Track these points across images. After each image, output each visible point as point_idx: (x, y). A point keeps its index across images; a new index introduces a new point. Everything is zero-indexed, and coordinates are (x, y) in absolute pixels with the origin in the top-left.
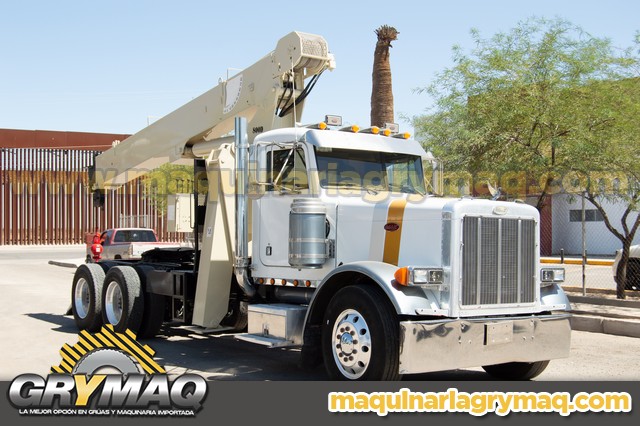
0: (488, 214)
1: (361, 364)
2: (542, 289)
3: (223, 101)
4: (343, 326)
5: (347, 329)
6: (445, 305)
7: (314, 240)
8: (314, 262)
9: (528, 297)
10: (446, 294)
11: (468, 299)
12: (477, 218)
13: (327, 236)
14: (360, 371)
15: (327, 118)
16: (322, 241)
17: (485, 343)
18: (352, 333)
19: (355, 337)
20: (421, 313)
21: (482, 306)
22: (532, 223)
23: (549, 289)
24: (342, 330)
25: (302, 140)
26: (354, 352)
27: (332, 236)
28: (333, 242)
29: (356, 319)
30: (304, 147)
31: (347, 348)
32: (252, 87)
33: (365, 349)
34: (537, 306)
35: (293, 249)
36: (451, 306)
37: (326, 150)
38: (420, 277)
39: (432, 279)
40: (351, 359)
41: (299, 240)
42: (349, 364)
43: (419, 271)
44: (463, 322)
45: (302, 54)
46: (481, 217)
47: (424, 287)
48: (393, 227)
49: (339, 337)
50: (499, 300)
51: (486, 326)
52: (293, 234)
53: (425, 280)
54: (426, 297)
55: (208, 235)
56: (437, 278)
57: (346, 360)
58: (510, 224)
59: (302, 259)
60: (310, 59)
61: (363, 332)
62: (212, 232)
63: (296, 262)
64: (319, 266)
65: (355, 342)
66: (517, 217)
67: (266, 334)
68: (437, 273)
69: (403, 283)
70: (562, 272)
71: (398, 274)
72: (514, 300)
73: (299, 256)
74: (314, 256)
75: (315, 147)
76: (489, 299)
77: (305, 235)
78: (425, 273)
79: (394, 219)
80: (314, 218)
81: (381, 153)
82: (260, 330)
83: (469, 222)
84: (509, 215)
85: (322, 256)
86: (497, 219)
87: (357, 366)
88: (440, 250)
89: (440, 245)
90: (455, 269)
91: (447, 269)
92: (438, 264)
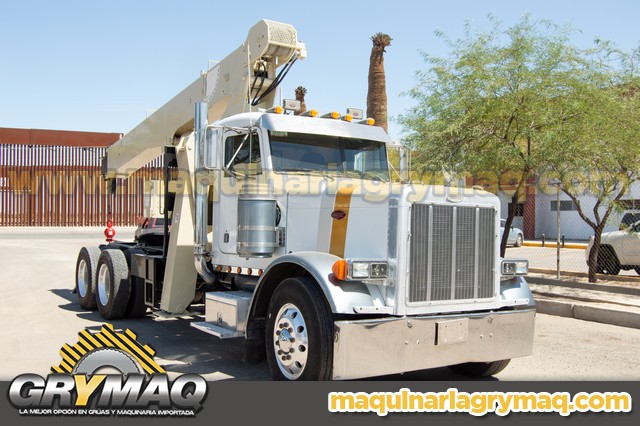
0: (441, 202)
1: (299, 365)
2: (502, 283)
3: (204, 92)
4: (283, 321)
5: (286, 325)
6: (391, 301)
7: (262, 228)
8: (262, 251)
9: (487, 292)
10: (392, 289)
11: (416, 294)
12: (428, 206)
13: (277, 224)
14: (297, 372)
15: (284, 102)
16: (271, 228)
17: (436, 343)
18: (290, 330)
19: (293, 335)
20: (360, 312)
21: (432, 302)
22: (492, 212)
23: (511, 282)
24: (281, 326)
25: (257, 125)
26: (292, 350)
27: (282, 224)
28: (284, 229)
29: (295, 315)
30: (258, 131)
31: (285, 346)
32: (227, 77)
33: (302, 349)
34: (497, 301)
35: (241, 236)
36: (397, 303)
37: (281, 135)
38: (361, 271)
39: (374, 273)
40: (289, 358)
41: (246, 228)
42: (287, 363)
43: (359, 265)
44: (410, 320)
45: (270, 41)
46: (433, 204)
47: (366, 282)
48: (340, 215)
49: (278, 333)
50: (453, 295)
51: (437, 325)
52: (241, 221)
53: (366, 274)
54: (369, 294)
55: (176, 222)
56: (380, 272)
57: (284, 358)
58: (467, 213)
59: (250, 248)
60: (279, 47)
61: (301, 329)
62: (179, 218)
63: (243, 251)
64: (267, 255)
65: (292, 340)
66: (474, 205)
67: (220, 324)
68: (382, 266)
69: (340, 277)
70: (525, 264)
71: (336, 267)
72: (470, 295)
73: (246, 244)
74: (262, 245)
75: (269, 132)
76: (441, 294)
77: (252, 222)
78: (366, 266)
79: (341, 206)
80: (262, 205)
81: (340, 138)
82: (215, 319)
83: (418, 210)
84: (465, 202)
85: (271, 244)
86: (452, 207)
87: (294, 365)
88: (387, 241)
89: (386, 235)
90: (402, 262)
91: (392, 261)
92: (382, 256)
